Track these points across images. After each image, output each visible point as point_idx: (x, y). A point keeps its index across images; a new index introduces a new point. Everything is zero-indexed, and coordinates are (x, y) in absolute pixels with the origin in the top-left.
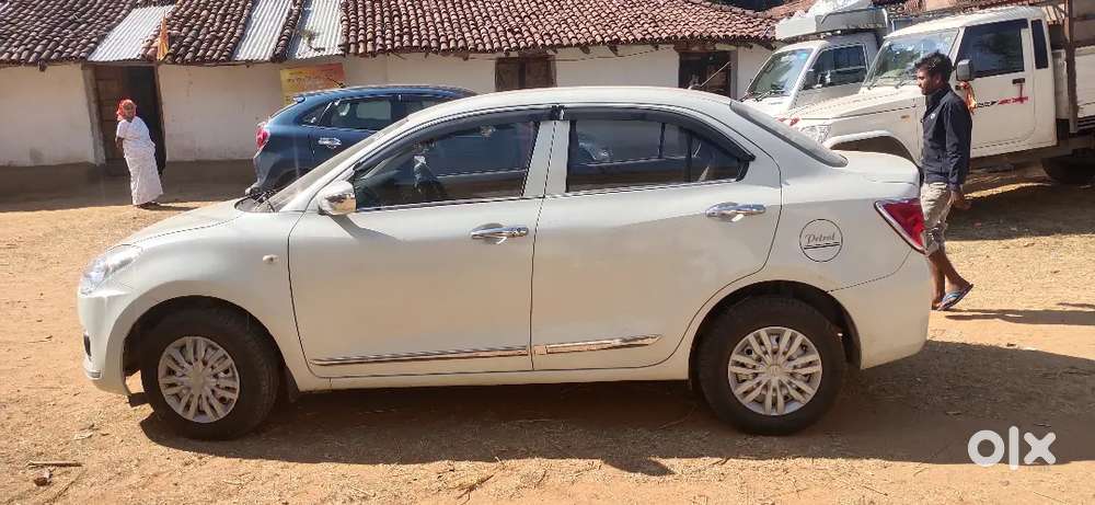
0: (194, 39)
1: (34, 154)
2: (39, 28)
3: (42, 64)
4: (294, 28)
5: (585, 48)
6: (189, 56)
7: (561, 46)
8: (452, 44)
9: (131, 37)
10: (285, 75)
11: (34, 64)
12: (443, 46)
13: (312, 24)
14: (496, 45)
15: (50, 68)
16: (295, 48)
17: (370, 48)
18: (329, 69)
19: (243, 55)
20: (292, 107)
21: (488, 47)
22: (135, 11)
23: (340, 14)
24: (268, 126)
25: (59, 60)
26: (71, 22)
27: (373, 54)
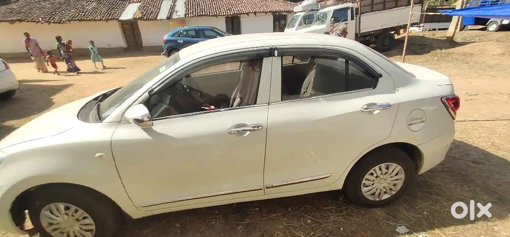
0: (147, 13)
1: (109, 45)
2: (104, 10)
3: (107, 20)
4: (172, 9)
5: (248, 14)
6: (145, 18)
7: (241, 14)
8: (213, 13)
9: (130, 12)
10: (171, 23)
11: (105, 20)
12: (211, 14)
13: (176, 9)
14: (225, 14)
15: (109, 22)
16: (172, 16)
17: (192, 15)
18: (182, 21)
19: (158, 18)
20: (171, 33)
21: (223, 14)
22: (130, 5)
23: (184, 5)
24: (166, 37)
25: (111, 19)
26: (113, 8)
27: (193, 17)
